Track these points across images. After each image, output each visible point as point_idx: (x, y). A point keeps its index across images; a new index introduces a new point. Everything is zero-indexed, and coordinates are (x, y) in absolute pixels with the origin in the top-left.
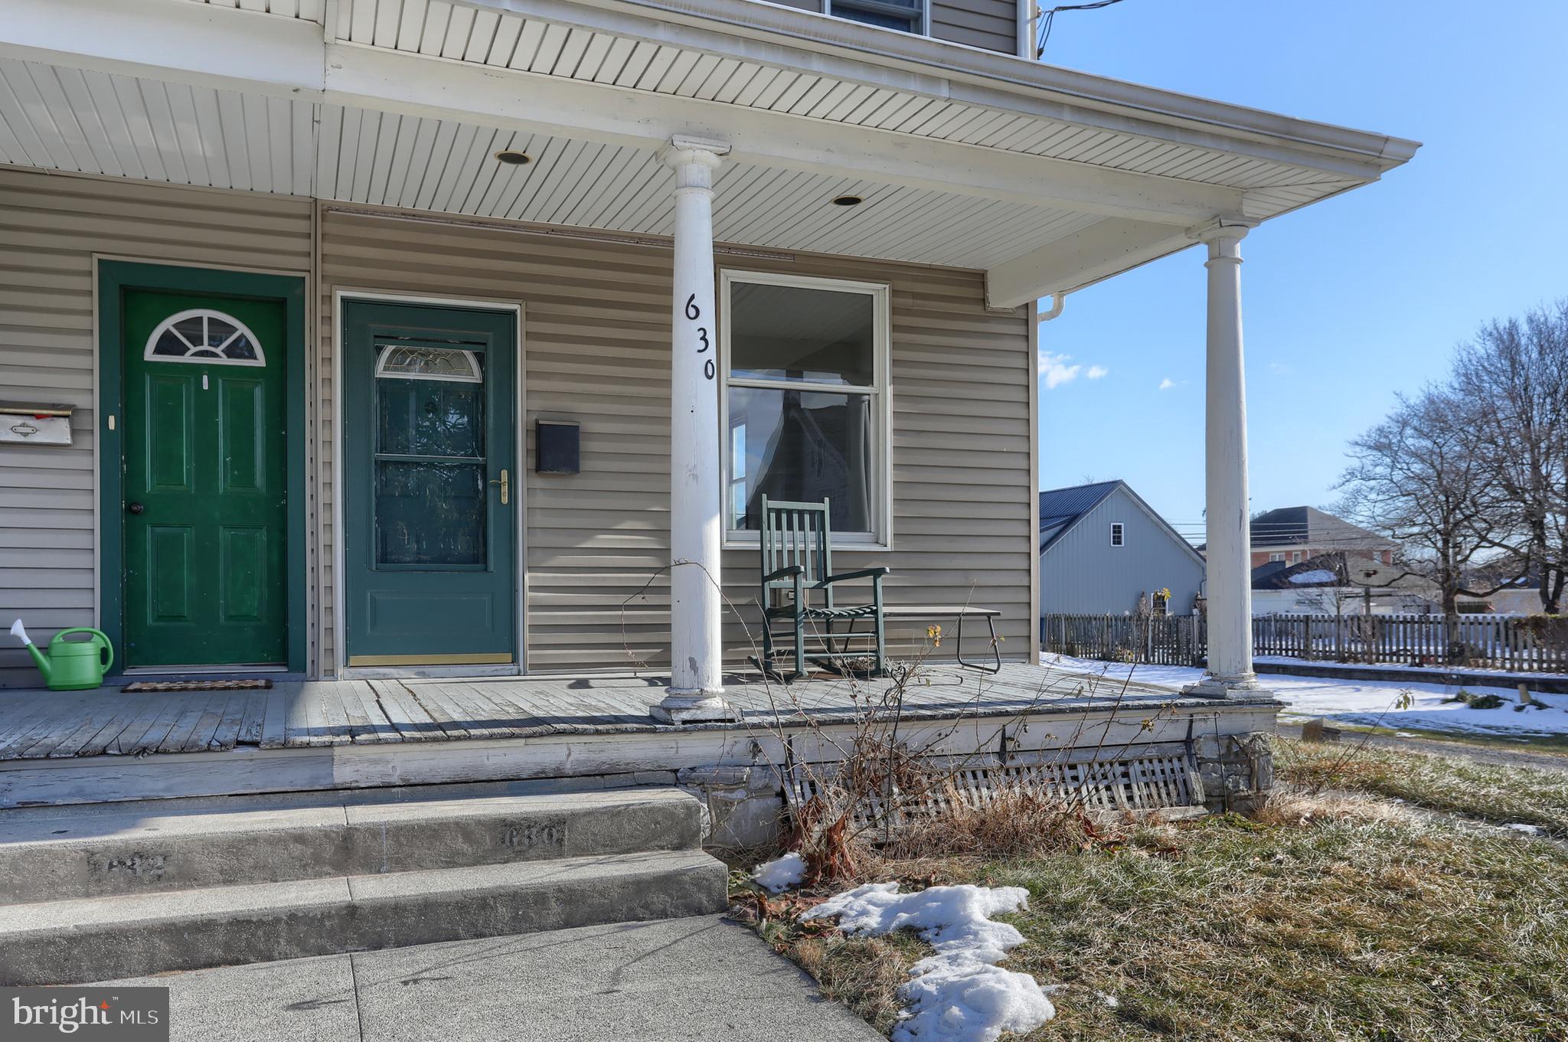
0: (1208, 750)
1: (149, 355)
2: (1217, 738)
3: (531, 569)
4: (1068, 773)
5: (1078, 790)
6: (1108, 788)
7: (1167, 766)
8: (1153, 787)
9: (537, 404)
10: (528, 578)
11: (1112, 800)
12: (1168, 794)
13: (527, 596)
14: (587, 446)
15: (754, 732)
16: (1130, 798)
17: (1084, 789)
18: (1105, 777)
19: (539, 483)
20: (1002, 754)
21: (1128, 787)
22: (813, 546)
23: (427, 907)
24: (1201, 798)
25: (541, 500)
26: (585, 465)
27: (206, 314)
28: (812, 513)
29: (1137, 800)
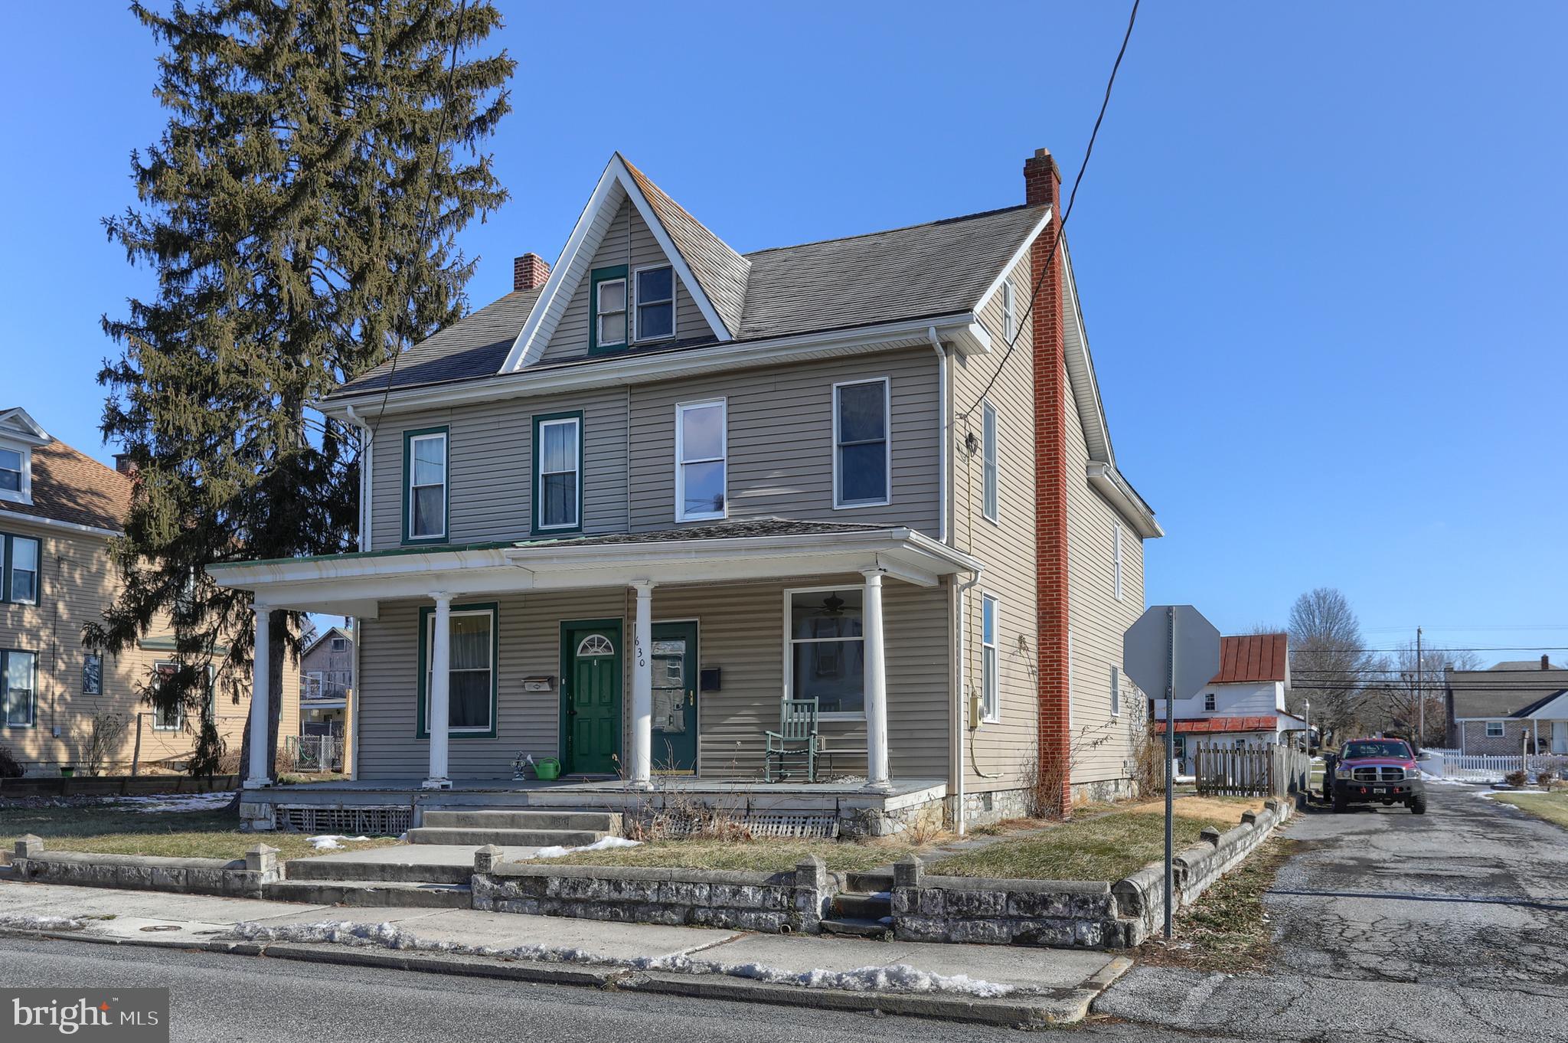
0: (843, 814)
1: (578, 654)
2: (850, 809)
3: (702, 733)
4: (777, 819)
5: (778, 827)
6: (793, 828)
7: (826, 820)
8: (815, 828)
9: (705, 661)
10: (700, 738)
11: (792, 832)
12: (821, 833)
13: (700, 746)
14: (724, 677)
15: (651, 795)
16: (802, 833)
17: (781, 827)
18: (794, 823)
19: (705, 695)
20: (748, 809)
21: (803, 828)
22: (808, 720)
23: (515, 835)
24: (835, 834)
25: (706, 703)
26: (724, 686)
27: (596, 636)
28: (809, 705)
29: (805, 834)
